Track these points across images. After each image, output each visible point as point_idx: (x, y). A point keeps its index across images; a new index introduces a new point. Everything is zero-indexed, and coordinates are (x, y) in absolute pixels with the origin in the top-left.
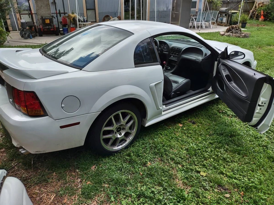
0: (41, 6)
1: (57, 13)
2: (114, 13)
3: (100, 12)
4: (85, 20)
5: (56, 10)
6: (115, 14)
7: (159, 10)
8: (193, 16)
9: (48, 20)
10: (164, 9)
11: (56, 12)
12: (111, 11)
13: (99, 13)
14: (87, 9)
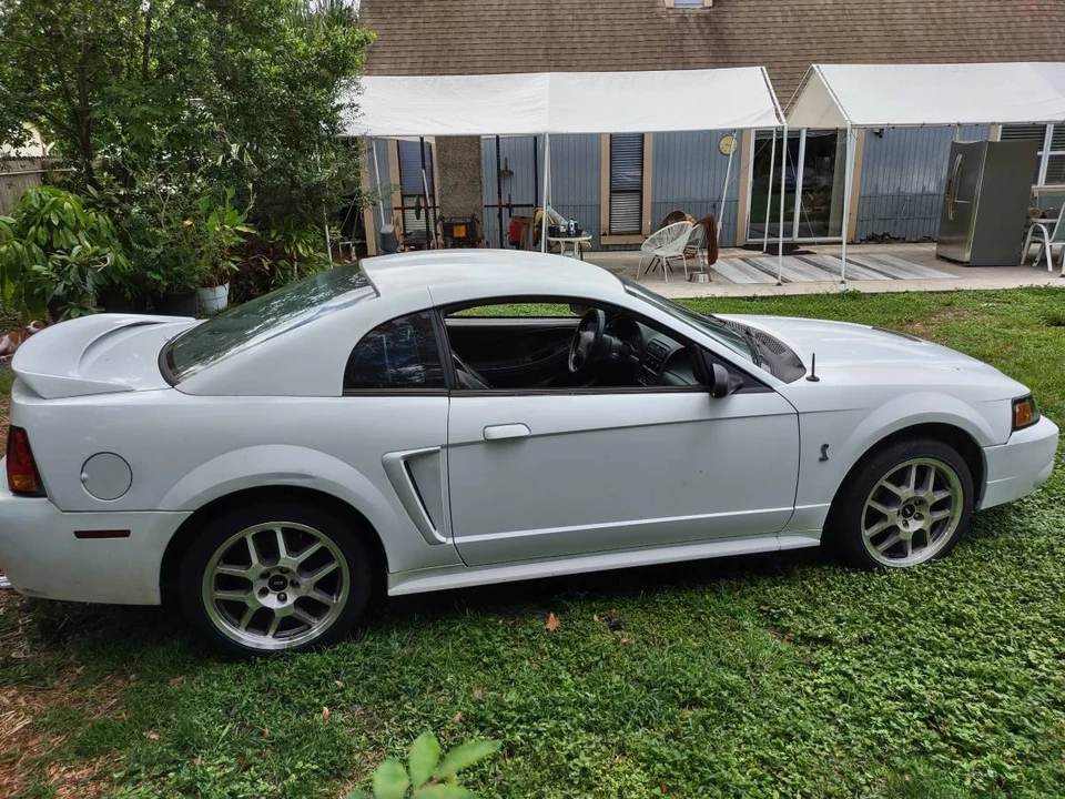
0: (456, 185)
1: (500, 206)
2: (711, 204)
3: (658, 200)
4: (572, 229)
5: (500, 196)
6: (714, 206)
7: (902, 190)
8: (1043, 217)
9: (463, 227)
10: (924, 188)
11: (500, 202)
12: (699, 198)
13: (654, 204)
14: (612, 192)
